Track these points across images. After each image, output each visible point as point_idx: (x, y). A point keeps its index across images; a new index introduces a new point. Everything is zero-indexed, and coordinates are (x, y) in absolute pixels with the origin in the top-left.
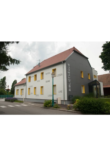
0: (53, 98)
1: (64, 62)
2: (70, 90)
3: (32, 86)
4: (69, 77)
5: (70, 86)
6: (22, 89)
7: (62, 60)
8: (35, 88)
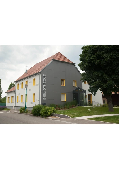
0: (26, 105)
1: (40, 73)
2: (44, 99)
3: (20, 94)
4: (44, 87)
5: (44, 95)
6: (13, 97)
7: (37, 72)
8: (22, 96)
